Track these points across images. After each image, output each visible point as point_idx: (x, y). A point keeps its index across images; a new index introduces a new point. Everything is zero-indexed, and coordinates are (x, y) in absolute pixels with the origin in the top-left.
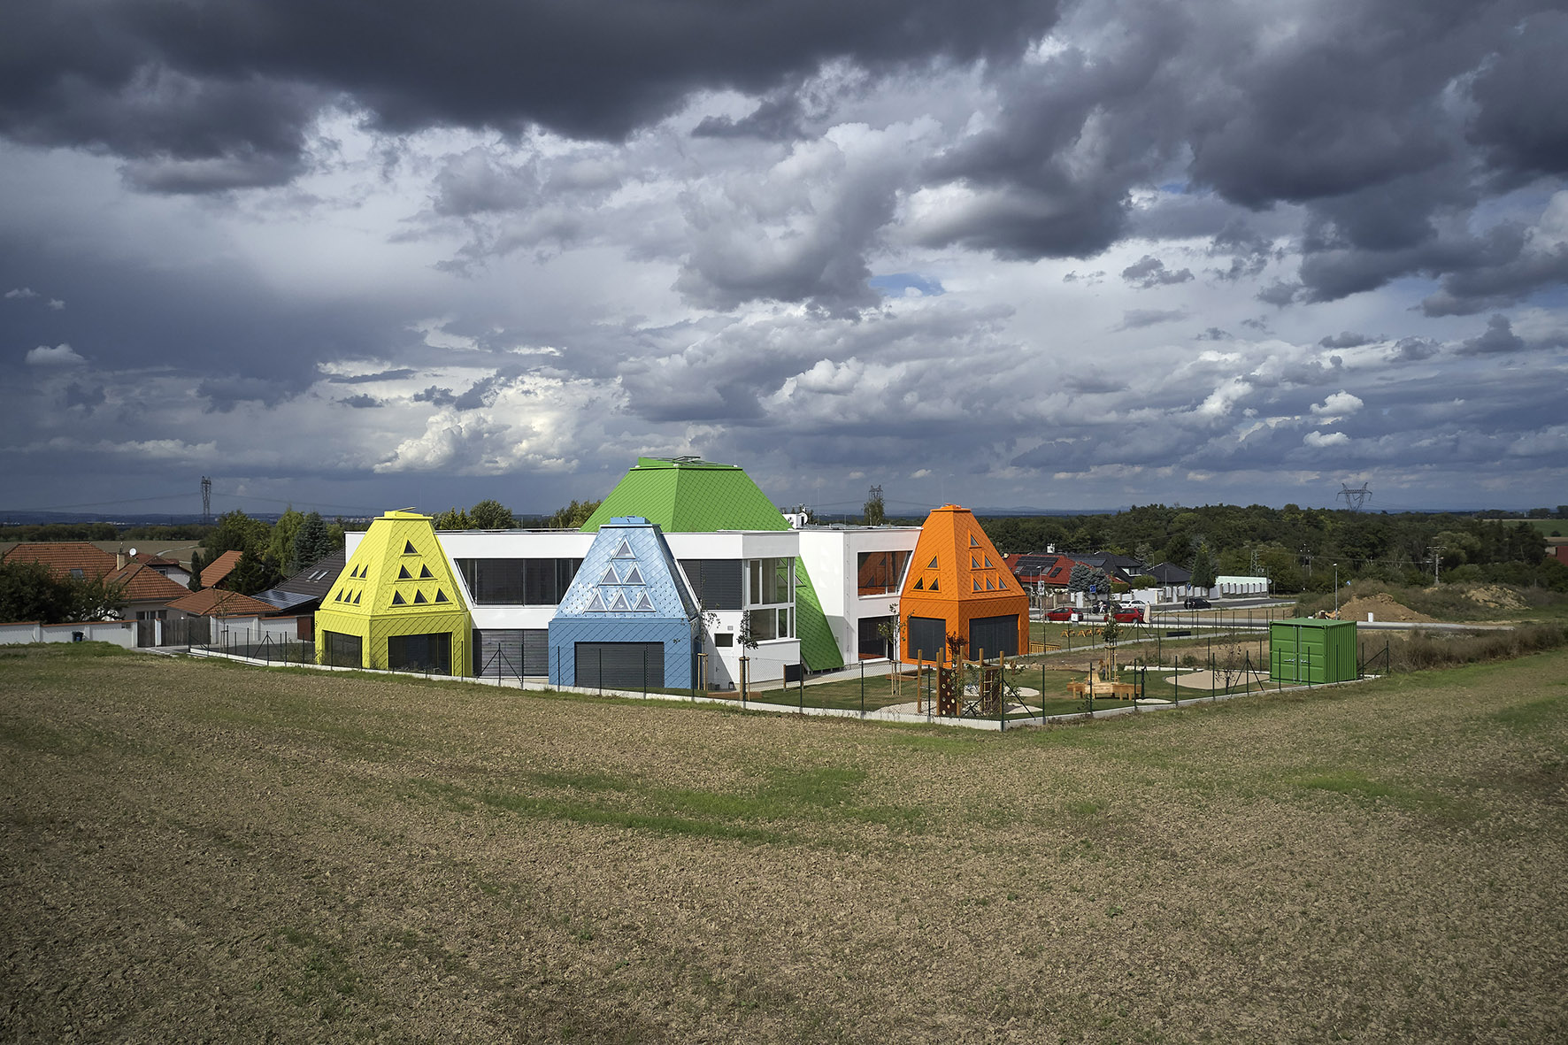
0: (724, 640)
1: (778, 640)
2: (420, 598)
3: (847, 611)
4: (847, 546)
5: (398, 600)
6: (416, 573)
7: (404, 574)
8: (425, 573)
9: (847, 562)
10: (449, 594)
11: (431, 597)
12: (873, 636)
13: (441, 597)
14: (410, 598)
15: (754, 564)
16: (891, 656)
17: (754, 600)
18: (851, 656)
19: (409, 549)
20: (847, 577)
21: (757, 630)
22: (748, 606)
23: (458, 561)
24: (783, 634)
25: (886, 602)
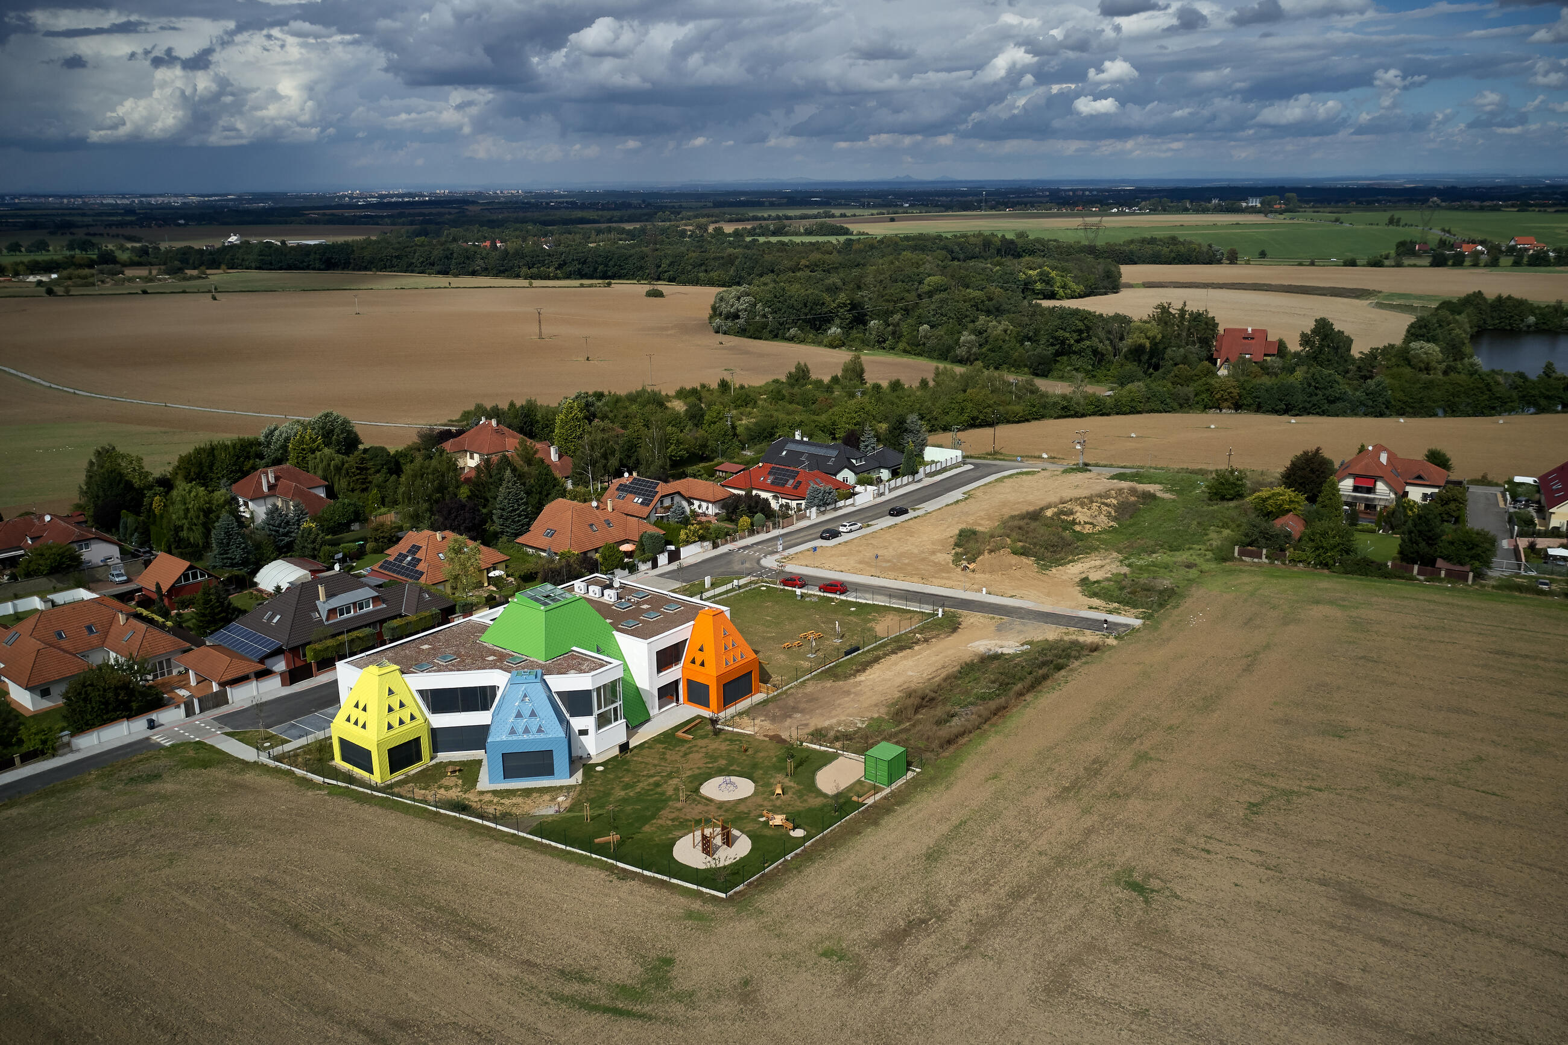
0: (584, 732)
1: (614, 724)
2: (401, 722)
3: (651, 687)
4: (649, 651)
5: (390, 727)
6: (396, 706)
7: (390, 709)
8: (402, 705)
9: (650, 659)
10: (417, 714)
11: (407, 719)
12: (668, 693)
13: (413, 718)
14: (396, 724)
15: (598, 689)
16: (677, 700)
17: (599, 707)
18: (654, 711)
19: (391, 692)
20: (650, 665)
21: (603, 721)
22: (596, 712)
23: (422, 693)
24: (616, 719)
25: (674, 673)
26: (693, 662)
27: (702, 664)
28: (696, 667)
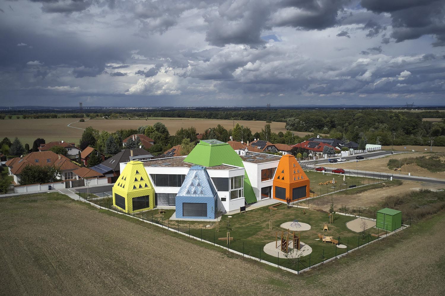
0: (224, 199)
1: (239, 198)
2: (140, 187)
3: (258, 186)
4: (258, 168)
5: (135, 187)
6: (139, 179)
7: (136, 180)
8: (142, 179)
9: (258, 173)
10: (148, 184)
11: (143, 186)
12: (266, 192)
13: (146, 186)
14: (138, 187)
15: (232, 179)
16: (270, 197)
17: (232, 188)
18: (259, 198)
19: (137, 172)
20: (258, 175)
21: (233, 196)
22: (230, 190)
23: (151, 175)
24: (240, 196)
25: (269, 183)
26: (279, 178)
27: (283, 179)
28: (280, 180)
